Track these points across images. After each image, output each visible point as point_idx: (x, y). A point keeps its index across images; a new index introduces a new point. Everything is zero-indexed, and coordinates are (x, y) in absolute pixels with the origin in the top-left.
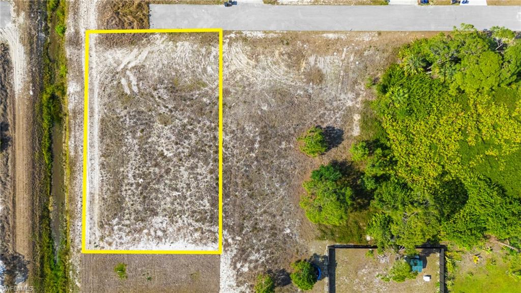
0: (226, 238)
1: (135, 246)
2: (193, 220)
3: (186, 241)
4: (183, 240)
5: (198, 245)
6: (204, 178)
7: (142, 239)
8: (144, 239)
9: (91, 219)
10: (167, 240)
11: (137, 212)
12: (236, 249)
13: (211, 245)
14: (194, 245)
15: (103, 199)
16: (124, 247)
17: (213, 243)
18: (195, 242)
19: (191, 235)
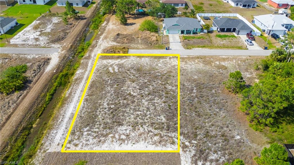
0: (183, 141)
1: (99, 146)
2: (152, 128)
3: (146, 143)
4: (144, 142)
5: (157, 145)
6: (160, 105)
7: (107, 141)
8: (109, 141)
9: (66, 128)
10: (130, 142)
11: (106, 124)
12: (194, 150)
13: (170, 146)
14: (154, 145)
15: (81, 117)
16: (89, 147)
17: (171, 145)
18: (155, 143)
19: (151, 138)
